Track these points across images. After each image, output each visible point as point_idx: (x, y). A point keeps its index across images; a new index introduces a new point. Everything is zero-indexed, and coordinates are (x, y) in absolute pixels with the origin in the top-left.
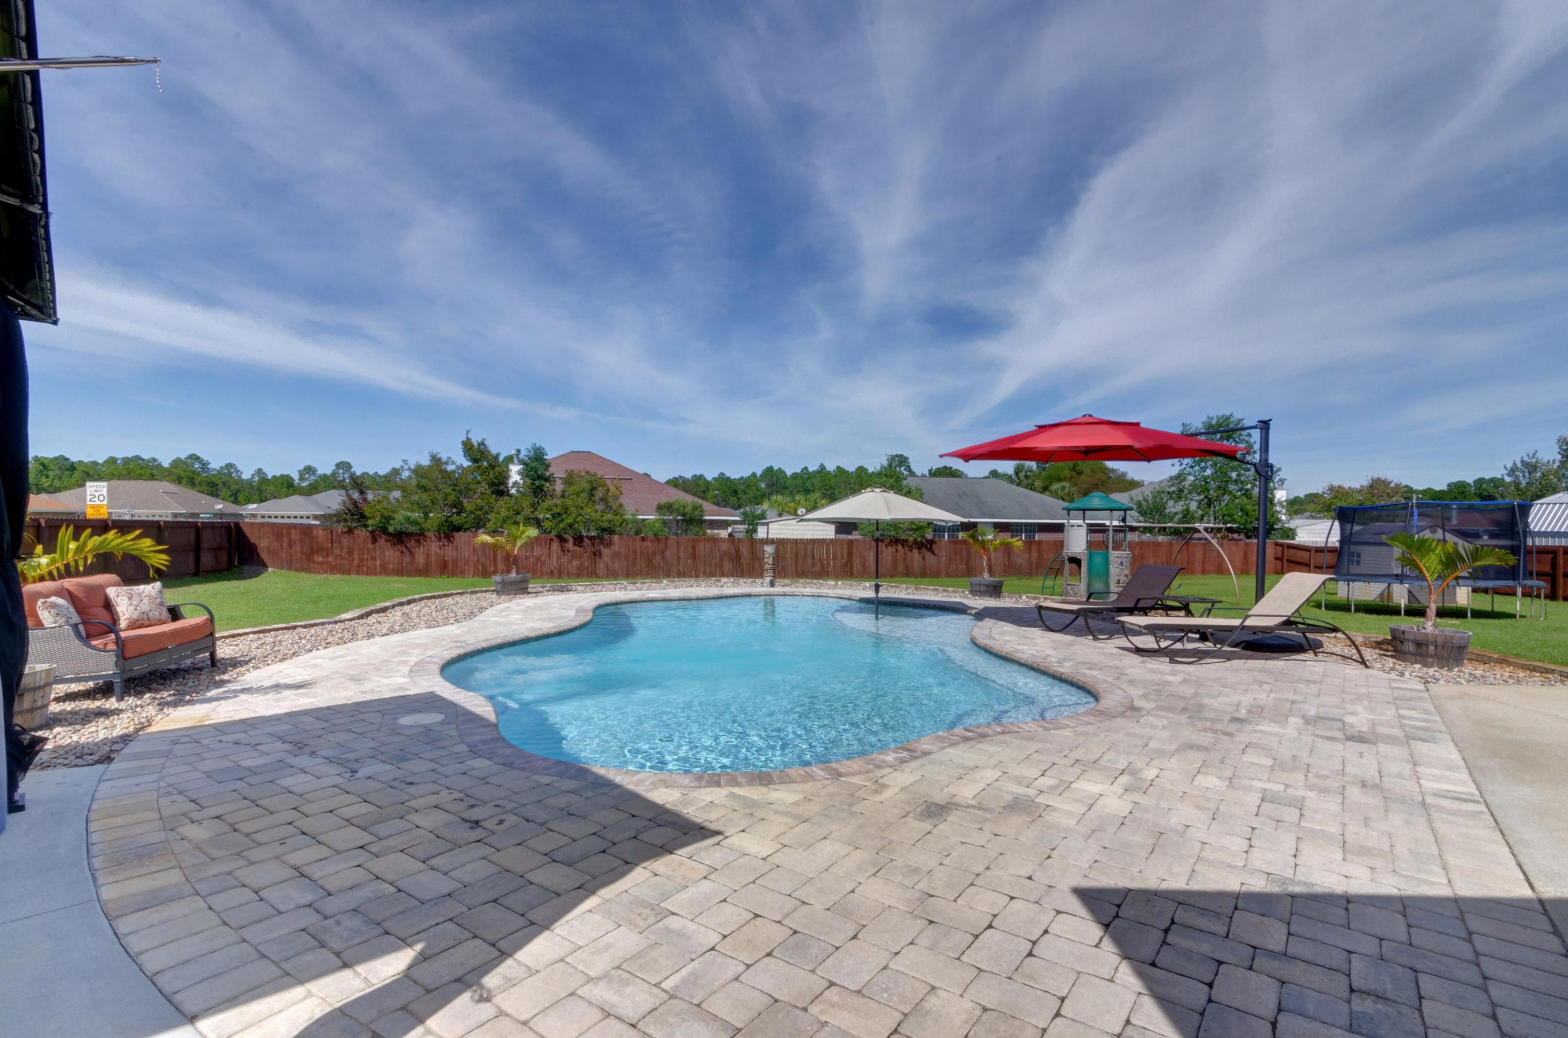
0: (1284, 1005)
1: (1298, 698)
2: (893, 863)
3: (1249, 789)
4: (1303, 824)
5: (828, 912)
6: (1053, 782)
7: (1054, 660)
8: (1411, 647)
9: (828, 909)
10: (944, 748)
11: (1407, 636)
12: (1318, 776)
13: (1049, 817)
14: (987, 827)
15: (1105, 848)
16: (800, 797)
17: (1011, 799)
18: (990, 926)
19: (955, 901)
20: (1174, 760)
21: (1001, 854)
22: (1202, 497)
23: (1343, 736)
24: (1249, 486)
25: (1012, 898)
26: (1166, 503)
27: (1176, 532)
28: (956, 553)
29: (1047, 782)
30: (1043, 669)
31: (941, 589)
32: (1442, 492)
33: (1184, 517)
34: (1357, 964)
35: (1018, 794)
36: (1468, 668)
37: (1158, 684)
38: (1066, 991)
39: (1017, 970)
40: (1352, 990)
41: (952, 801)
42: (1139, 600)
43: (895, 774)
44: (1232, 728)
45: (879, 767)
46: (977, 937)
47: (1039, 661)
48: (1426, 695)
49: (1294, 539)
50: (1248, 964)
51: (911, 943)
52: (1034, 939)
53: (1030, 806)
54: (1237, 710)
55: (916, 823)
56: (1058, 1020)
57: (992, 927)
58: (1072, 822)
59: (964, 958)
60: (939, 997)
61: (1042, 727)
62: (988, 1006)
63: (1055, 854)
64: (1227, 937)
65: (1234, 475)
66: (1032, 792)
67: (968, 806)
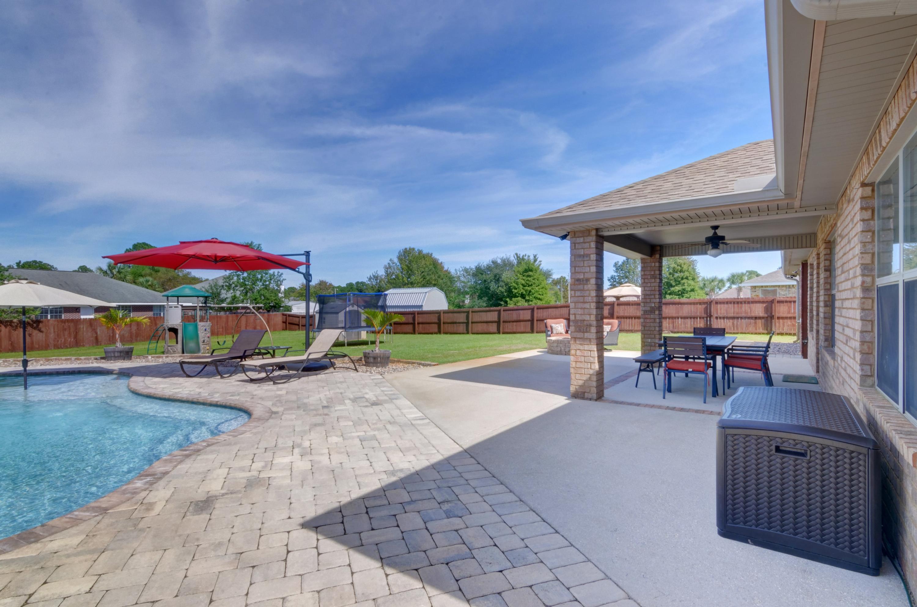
0: (425, 520)
1: (342, 391)
2: (200, 547)
3: (353, 438)
4: (382, 446)
5: (177, 598)
6: (262, 464)
7: (207, 394)
8: (371, 360)
9: (177, 596)
10: (176, 466)
11: (371, 355)
12: (373, 424)
13: (274, 483)
14: (244, 501)
15: (314, 487)
16: (82, 537)
17: (246, 481)
18: (288, 552)
19: (258, 549)
20: (312, 433)
21: (264, 512)
22: (243, 288)
23: (369, 404)
24: (267, 283)
25: (289, 532)
26: (220, 292)
27: (230, 310)
28: (65, 330)
29: (258, 465)
30: (202, 401)
31: (73, 358)
32: (344, 287)
33: (233, 300)
34: (435, 493)
35: (247, 477)
36: (390, 366)
37: (276, 397)
38: (348, 561)
39: (318, 565)
40: (439, 503)
41: (209, 495)
42: (245, 351)
43: (152, 493)
44: (326, 411)
45: (135, 493)
46: (285, 560)
47: (195, 397)
48: (384, 380)
49: (291, 311)
50: (404, 511)
51: (251, 584)
52: (315, 546)
53: (260, 481)
54: (322, 402)
55: (196, 517)
56: (355, 575)
57: (290, 551)
58: (289, 481)
59: (288, 574)
60: (290, 601)
61: (231, 435)
62: (318, 589)
63: (293, 500)
64: (389, 504)
65: (259, 276)
66: (255, 473)
67: (223, 495)
